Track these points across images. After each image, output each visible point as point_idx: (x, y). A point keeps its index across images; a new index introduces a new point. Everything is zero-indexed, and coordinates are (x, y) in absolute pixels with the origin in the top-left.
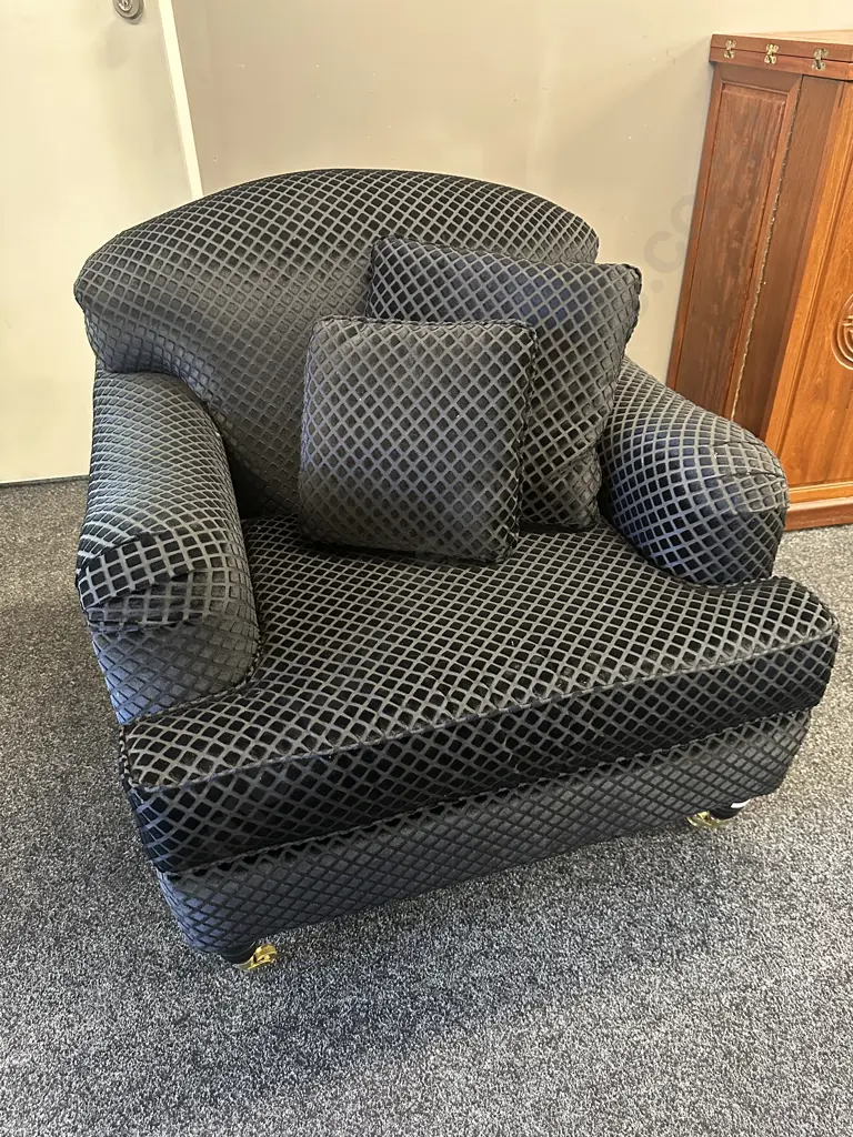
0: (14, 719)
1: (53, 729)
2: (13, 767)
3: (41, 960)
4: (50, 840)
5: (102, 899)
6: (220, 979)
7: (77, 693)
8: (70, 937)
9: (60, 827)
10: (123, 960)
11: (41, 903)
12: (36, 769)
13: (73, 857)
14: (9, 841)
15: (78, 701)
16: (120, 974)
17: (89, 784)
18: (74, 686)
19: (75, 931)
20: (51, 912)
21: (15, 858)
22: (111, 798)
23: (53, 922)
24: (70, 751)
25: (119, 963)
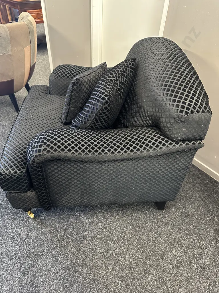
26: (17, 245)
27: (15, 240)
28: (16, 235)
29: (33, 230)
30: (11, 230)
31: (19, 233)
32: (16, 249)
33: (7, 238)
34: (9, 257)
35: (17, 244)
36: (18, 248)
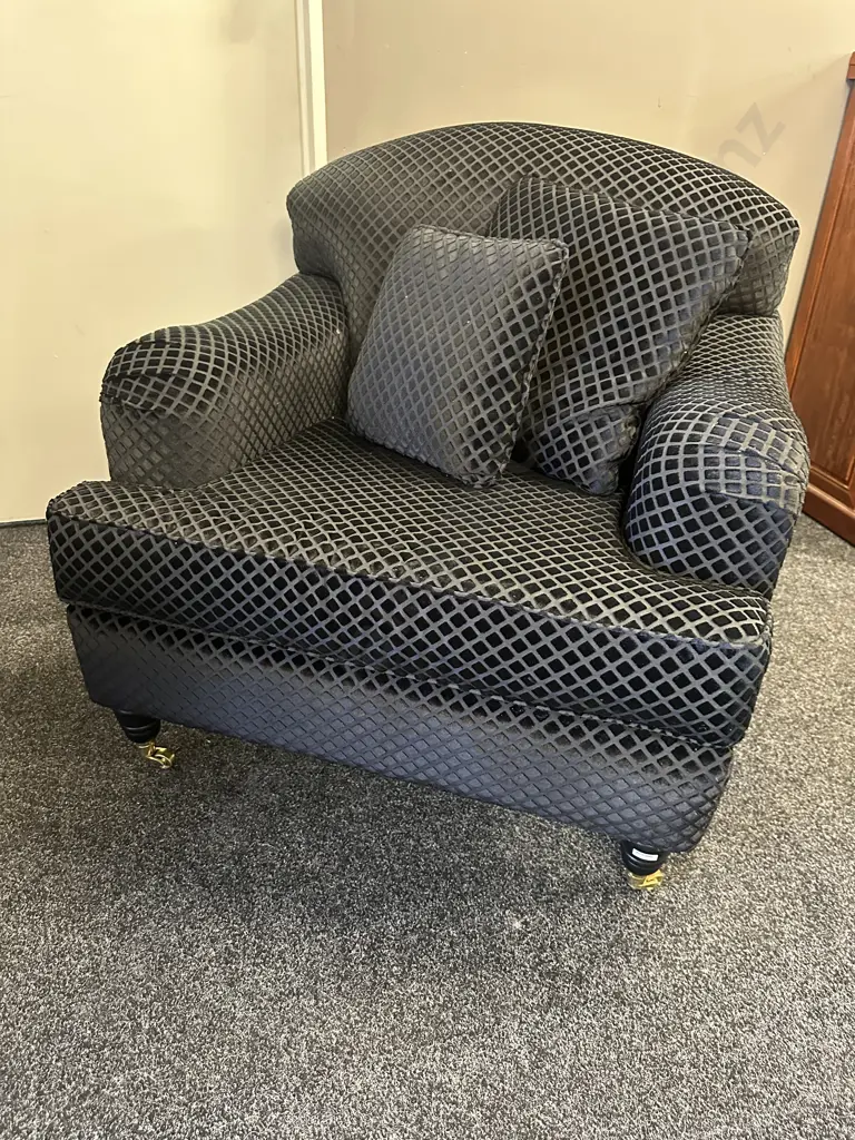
0: (147, 789)
1: (201, 798)
2: (166, 850)
3: (292, 1108)
4: (246, 942)
5: (344, 1018)
6: (542, 1117)
7: (218, 753)
8: (319, 1073)
9: (253, 924)
10: (404, 1099)
11: (264, 1027)
12: (196, 850)
13: (284, 962)
14: (191, 946)
15: (223, 764)
16: (406, 1120)
17: (273, 866)
18: (212, 746)
19: (324, 1064)
20: (282, 1040)
21: (206, 969)
22: (307, 882)
23: (289, 1054)
24: (235, 826)
25: (398, 1104)
26: (775, 952)
27: (754, 960)
28: (728, 953)
29: (713, 892)
30: (706, 971)
31: (724, 941)
32: (793, 958)
33: (743, 991)
34: (833, 988)
35: (771, 953)
36: (790, 953)
